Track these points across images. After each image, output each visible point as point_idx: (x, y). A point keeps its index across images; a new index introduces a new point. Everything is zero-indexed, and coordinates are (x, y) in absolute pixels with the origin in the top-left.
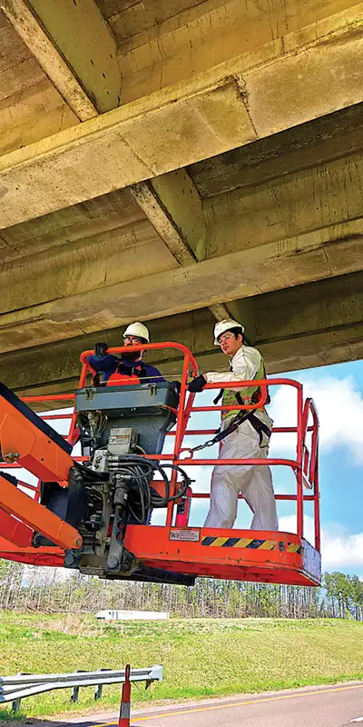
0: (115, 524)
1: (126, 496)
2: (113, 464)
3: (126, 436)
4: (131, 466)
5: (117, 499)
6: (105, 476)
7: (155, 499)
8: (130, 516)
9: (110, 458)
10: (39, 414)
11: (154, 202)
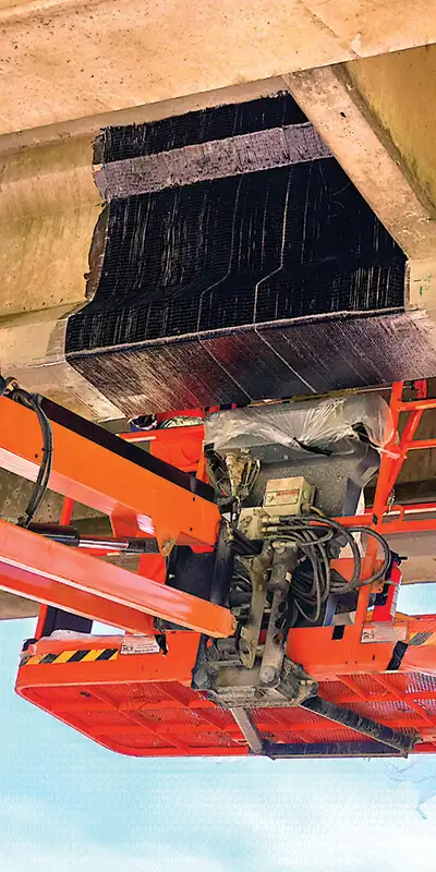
0: (272, 623)
1: (288, 577)
2: (270, 529)
3: (293, 492)
4: (297, 531)
5: (276, 580)
6: (257, 546)
7: (337, 584)
8: (296, 614)
9: (265, 520)
10: (129, 441)
11: (344, 102)
